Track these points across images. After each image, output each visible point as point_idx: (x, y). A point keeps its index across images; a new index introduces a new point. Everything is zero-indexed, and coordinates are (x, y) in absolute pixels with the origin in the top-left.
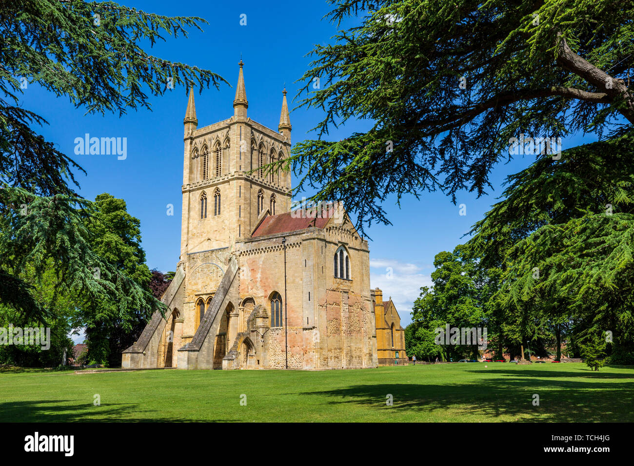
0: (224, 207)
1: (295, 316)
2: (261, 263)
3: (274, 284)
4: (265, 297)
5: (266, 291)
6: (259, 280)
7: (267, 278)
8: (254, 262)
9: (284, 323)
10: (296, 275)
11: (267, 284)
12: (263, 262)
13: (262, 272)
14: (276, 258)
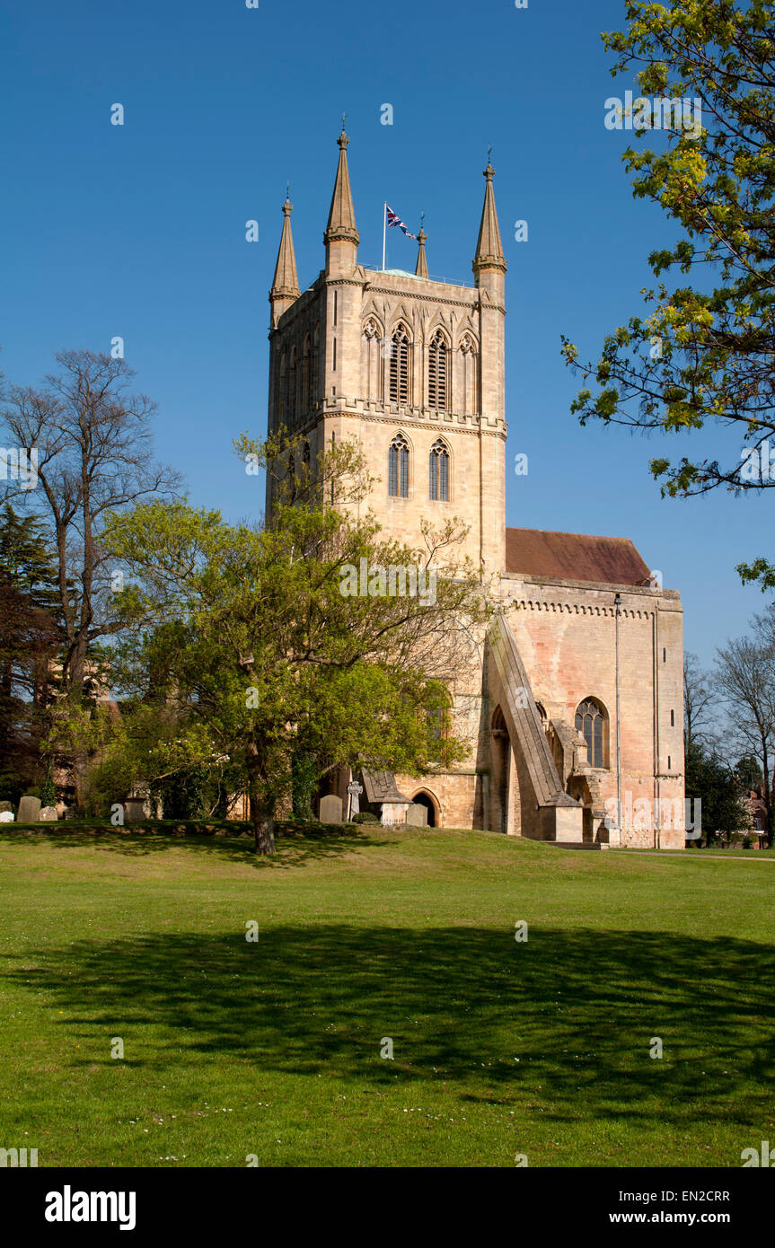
0: (464, 490)
1: (637, 751)
2: (562, 634)
3: (592, 683)
4: (570, 705)
5: (571, 693)
6: (555, 667)
7: (573, 668)
8: (544, 629)
9: (612, 761)
10: (639, 672)
11: (574, 680)
12: (566, 634)
13: (561, 654)
14: (596, 631)
